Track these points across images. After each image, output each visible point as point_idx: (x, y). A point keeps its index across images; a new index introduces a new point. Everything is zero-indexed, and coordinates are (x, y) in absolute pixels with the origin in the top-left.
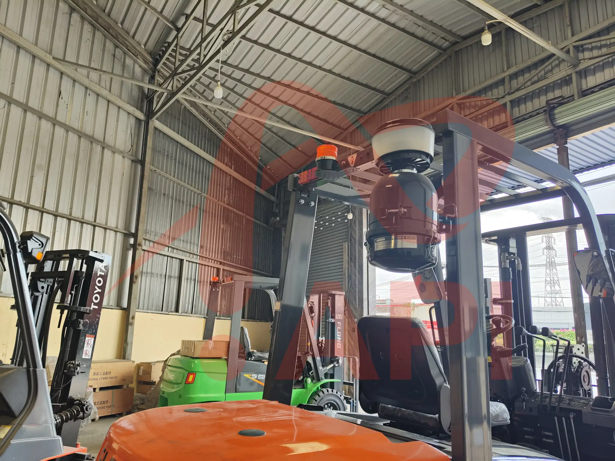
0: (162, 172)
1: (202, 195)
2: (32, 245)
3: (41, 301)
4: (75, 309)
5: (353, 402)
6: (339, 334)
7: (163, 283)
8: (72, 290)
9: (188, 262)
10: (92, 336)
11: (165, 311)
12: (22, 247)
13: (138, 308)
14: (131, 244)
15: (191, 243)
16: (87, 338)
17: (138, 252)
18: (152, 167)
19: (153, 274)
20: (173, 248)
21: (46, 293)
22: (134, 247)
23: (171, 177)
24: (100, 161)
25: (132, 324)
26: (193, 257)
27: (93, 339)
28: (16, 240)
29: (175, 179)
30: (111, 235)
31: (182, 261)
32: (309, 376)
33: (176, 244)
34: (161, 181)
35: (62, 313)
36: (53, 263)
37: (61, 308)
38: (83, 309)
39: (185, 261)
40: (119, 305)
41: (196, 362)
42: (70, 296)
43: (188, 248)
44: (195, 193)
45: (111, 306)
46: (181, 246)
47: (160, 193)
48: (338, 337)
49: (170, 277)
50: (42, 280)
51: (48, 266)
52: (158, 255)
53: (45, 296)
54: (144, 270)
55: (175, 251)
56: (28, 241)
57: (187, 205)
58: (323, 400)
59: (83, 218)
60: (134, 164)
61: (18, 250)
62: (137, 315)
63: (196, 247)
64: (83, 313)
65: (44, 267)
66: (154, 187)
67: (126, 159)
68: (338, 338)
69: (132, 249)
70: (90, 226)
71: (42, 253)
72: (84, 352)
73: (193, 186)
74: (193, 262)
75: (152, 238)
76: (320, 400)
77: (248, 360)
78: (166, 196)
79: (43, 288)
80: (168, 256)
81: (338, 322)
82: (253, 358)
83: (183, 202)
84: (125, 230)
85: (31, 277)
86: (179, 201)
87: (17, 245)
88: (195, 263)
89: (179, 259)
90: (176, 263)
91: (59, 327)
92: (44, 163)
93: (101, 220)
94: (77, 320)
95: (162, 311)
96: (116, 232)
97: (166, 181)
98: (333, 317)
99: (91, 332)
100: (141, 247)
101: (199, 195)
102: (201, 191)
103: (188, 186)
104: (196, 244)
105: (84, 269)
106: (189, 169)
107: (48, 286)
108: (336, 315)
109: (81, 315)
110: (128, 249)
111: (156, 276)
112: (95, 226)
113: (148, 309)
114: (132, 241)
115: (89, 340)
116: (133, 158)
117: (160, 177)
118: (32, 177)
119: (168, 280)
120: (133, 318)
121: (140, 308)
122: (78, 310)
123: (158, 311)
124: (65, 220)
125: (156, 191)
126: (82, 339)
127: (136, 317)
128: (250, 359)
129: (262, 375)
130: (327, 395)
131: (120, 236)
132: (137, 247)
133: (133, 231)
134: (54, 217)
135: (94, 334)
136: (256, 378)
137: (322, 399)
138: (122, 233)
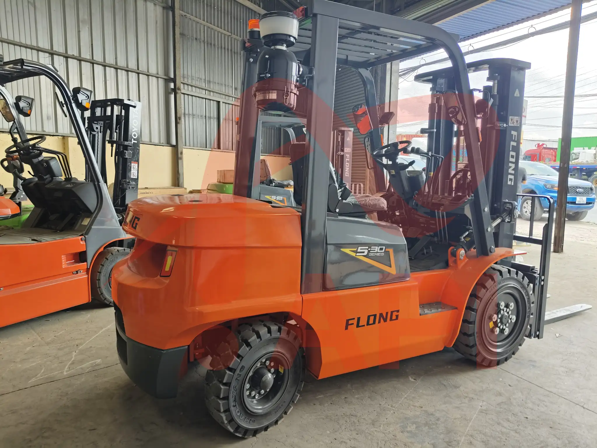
0: (192, 17)
1: (231, 36)
2: (81, 97)
3: (98, 138)
4: (120, 143)
7: (204, 123)
8: (116, 129)
9: (224, 104)
10: (136, 162)
11: (208, 148)
12: (74, 99)
13: (186, 146)
14: (172, 88)
15: (225, 85)
16: (132, 164)
17: (178, 96)
18: (181, 12)
19: (195, 115)
20: (210, 91)
21: (100, 132)
22: (175, 90)
23: (201, 21)
24: (134, 10)
25: (181, 158)
26: (229, 99)
27: (137, 165)
28: (70, 95)
29: (205, 23)
30: (153, 80)
31: (218, 102)
33: (212, 87)
34: (192, 26)
35: (112, 146)
36: (101, 110)
37: (111, 142)
38: (126, 143)
39: (221, 103)
40: (168, 142)
41: (227, 186)
42: (115, 134)
43: (223, 90)
44: (225, 35)
45: (163, 143)
46: (217, 88)
47: (192, 38)
49: (210, 118)
50: (95, 122)
51: (98, 112)
52: (197, 98)
53: (100, 135)
54: (187, 112)
55: (212, 93)
56: (78, 95)
57: (218, 48)
59: (127, 67)
60: (165, 11)
61: (72, 101)
62: (185, 151)
63: (230, 89)
64: (127, 146)
65: (95, 113)
66: (186, 32)
67: (157, 6)
69: (173, 93)
70: (134, 74)
71: (89, 103)
72: (132, 174)
73: (223, 28)
74: (229, 104)
75: (189, 82)
77: (270, 186)
78: (198, 40)
79: (97, 128)
80: (206, 99)
82: (274, 184)
83: (214, 45)
84: (165, 75)
85: (87, 120)
86: (211, 44)
87: (71, 98)
88: (231, 104)
89: (216, 101)
90: (214, 105)
91: (112, 156)
92: (86, 17)
93: (143, 67)
94: (123, 151)
95: (206, 148)
96: (157, 77)
97: (196, 26)
99: (135, 160)
100: (180, 91)
101: (229, 37)
102: (230, 33)
103: (218, 28)
104: (230, 86)
105: (123, 114)
106: (218, 11)
107: (101, 127)
109: (126, 148)
110: (170, 93)
111: (197, 117)
112: (138, 74)
113: (194, 146)
114: (172, 85)
115: (134, 165)
116: (164, 5)
117: (190, 21)
118: (79, 32)
119: (208, 121)
120: (182, 153)
121: (187, 145)
122: (123, 144)
123: (203, 148)
124: (112, 69)
125: (188, 36)
126: (129, 165)
127: (184, 152)
128: (271, 185)
129: (280, 197)
131: (161, 82)
132: (177, 91)
133: (172, 76)
134: (103, 67)
135: (138, 161)
136: (275, 199)
138: (163, 78)
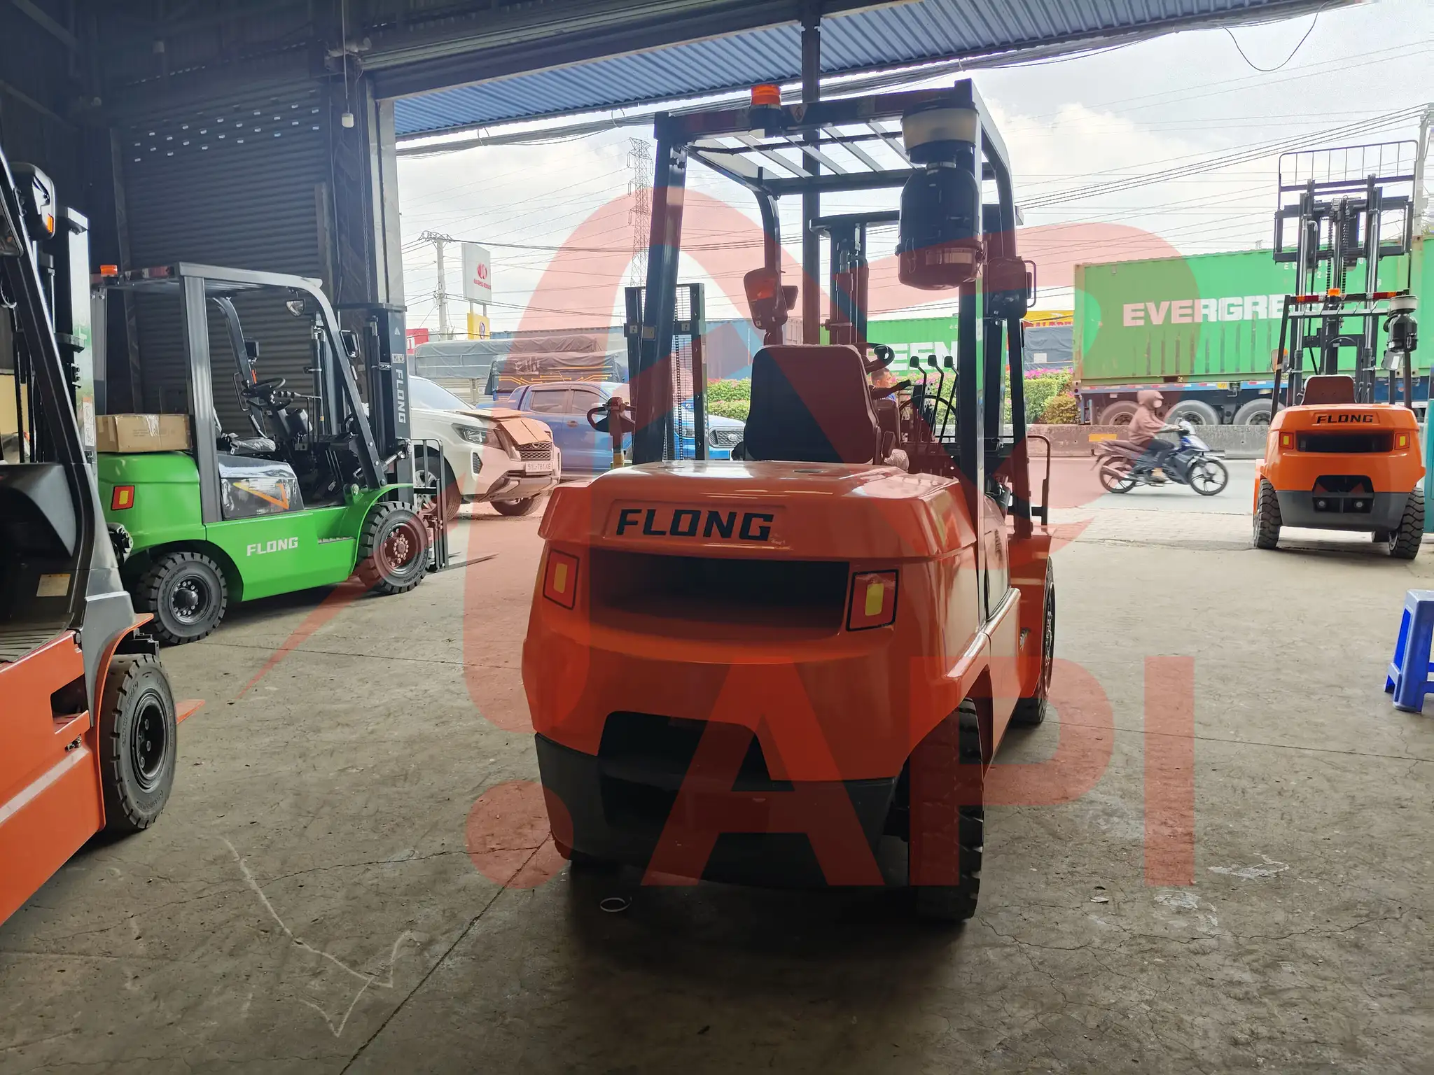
5: (439, 523)
6: (401, 395)
32: (355, 481)
48: (400, 400)
58: (388, 523)
68: (399, 402)
76: (384, 524)
81: (397, 371)
82: (233, 449)
98: (388, 360)
108: (393, 355)
130: (395, 512)
137: (387, 520)
